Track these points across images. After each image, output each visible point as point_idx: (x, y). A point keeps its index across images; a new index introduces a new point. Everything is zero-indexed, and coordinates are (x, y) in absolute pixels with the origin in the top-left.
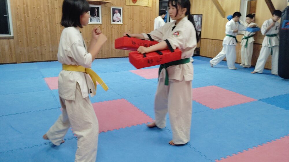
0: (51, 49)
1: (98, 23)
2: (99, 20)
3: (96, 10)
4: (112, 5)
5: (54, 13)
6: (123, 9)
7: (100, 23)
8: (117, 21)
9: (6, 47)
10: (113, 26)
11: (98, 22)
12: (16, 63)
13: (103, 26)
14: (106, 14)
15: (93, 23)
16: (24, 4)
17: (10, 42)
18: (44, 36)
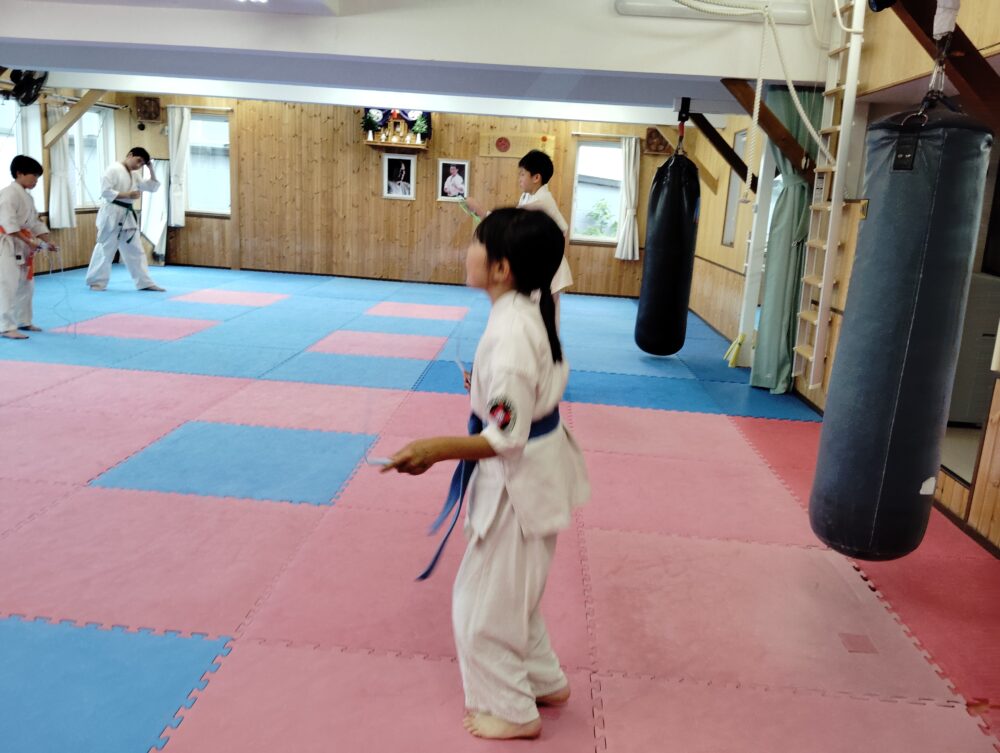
0: (298, 248)
1: (407, 197)
2: (409, 189)
3: (403, 167)
4: (445, 154)
5: (312, 172)
6: (472, 166)
7: (412, 196)
8: (453, 193)
9: (216, 235)
10: (443, 205)
11: (405, 194)
12: (229, 269)
13: (417, 206)
14: (427, 177)
15: (393, 195)
16: (254, 150)
17: (223, 226)
18: (288, 218)
